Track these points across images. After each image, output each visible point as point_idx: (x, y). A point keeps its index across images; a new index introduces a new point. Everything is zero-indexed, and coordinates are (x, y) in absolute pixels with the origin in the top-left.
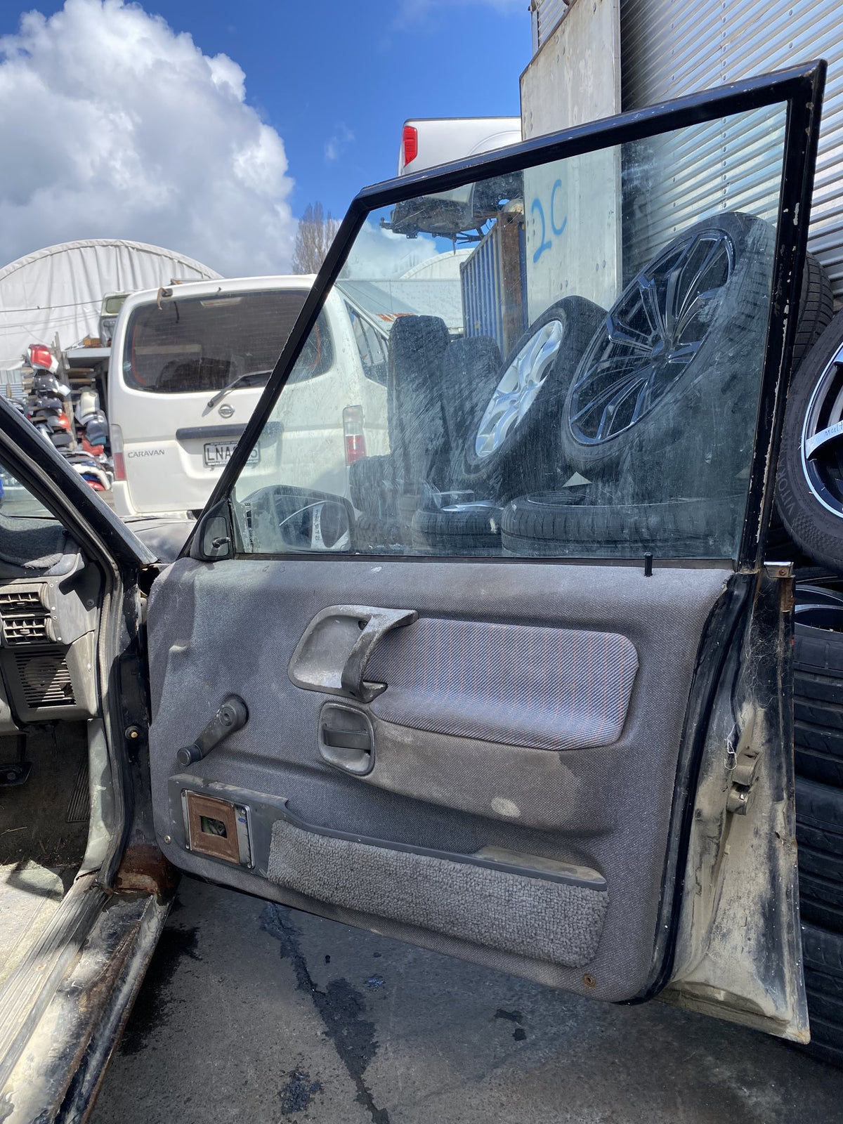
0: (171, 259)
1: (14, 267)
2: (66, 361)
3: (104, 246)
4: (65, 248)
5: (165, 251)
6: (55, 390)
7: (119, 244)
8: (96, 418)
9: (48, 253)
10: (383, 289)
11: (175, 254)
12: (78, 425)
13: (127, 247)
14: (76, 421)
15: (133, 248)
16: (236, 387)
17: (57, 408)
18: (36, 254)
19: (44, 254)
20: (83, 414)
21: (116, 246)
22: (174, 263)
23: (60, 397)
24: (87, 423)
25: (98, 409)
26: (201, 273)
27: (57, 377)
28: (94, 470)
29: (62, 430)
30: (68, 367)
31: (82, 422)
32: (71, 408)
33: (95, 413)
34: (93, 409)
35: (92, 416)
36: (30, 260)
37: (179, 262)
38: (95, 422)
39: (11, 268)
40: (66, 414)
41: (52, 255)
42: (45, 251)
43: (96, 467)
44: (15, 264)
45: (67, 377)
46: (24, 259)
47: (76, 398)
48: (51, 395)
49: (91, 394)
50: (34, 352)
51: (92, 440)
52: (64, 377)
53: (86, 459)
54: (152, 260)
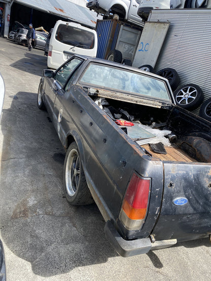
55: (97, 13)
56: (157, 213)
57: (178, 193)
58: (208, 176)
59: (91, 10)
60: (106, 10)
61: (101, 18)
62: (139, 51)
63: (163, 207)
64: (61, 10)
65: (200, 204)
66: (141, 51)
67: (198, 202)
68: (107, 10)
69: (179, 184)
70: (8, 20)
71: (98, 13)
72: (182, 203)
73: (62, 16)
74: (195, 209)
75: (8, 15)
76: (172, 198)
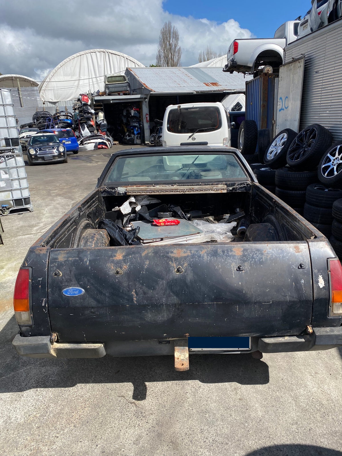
0: (124, 57)
1: (67, 60)
2: (94, 101)
3: (99, 52)
4: (85, 53)
5: (121, 54)
6: (90, 111)
7: (105, 51)
8: (103, 122)
9: (79, 55)
10: (205, 71)
11: (125, 55)
12: (97, 124)
13: (107, 52)
14: (96, 122)
15: (110, 53)
16: (196, 132)
17: (91, 118)
18: (75, 55)
19: (78, 55)
20: (99, 120)
21: (104, 52)
22: (125, 59)
23: (91, 113)
24: (100, 124)
25: (104, 118)
26: (135, 63)
27: (90, 106)
28: (105, 141)
29: (92, 126)
30: (94, 103)
31: (99, 123)
32: (95, 118)
33: (103, 120)
34: (102, 119)
35: (102, 121)
36: (73, 58)
37: (126, 58)
38: (103, 123)
39: (66, 61)
40: (93, 120)
41: (80, 56)
42: (78, 54)
43: (105, 140)
44: (67, 59)
45: (93, 106)
46: (70, 57)
47: (97, 114)
48: (89, 113)
49: (101, 113)
50: (82, 97)
51: (102, 130)
52: (93, 107)
53: (102, 137)
54: (117, 58)
55: (243, 74)
56: (43, 305)
57: (69, 282)
58: (113, 262)
59: (232, 72)
60: (249, 65)
61: (250, 77)
62: (280, 110)
63: (50, 298)
64: (214, 84)
65: (105, 295)
66: (282, 111)
67: (101, 293)
68: (251, 65)
69: (68, 272)
70: (147, 121)
71: (245, 74)
72: (75, 294)
73: (214, 91)
74: (98, 301)
75: (147, 115)
76: (61, 289)
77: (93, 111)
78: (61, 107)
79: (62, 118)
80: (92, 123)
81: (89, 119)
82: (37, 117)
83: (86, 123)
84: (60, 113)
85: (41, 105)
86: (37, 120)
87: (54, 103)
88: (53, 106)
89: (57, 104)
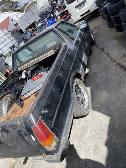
14: (59, 6)
23: (55, 4)
27: (53, 1)
35: (60, 4)
40: (57, 6)
47: (57, 3)
51: (62, 8)
77: (55, 2)
78: (46, 7)
79: (48, 11)
80: (57, 8)
81: (55, 7)
82: (41, 16)
83: (55, 9)
84: (47, 9)
85: (40, 10)
86: (41, 17)
87: (43, 7)
88: (44, 8)
89: (45, 6)
